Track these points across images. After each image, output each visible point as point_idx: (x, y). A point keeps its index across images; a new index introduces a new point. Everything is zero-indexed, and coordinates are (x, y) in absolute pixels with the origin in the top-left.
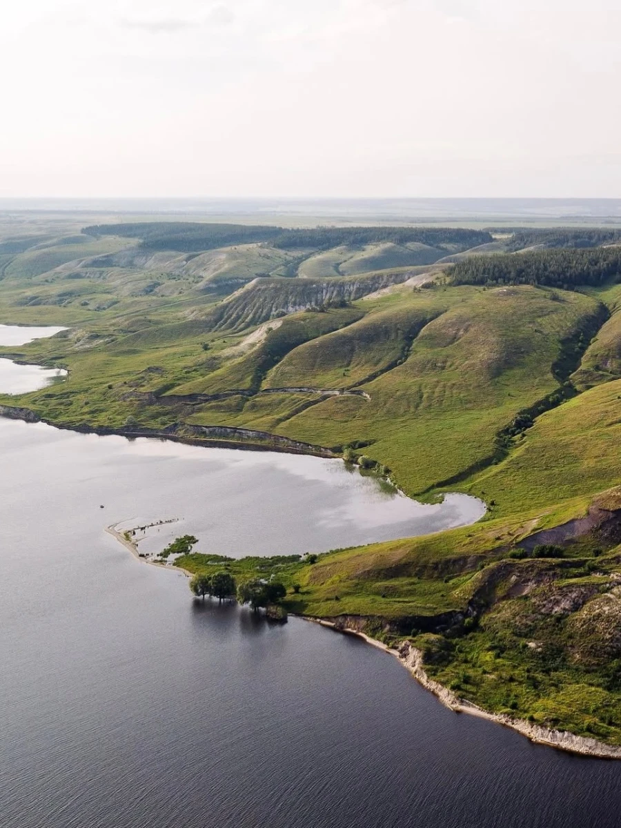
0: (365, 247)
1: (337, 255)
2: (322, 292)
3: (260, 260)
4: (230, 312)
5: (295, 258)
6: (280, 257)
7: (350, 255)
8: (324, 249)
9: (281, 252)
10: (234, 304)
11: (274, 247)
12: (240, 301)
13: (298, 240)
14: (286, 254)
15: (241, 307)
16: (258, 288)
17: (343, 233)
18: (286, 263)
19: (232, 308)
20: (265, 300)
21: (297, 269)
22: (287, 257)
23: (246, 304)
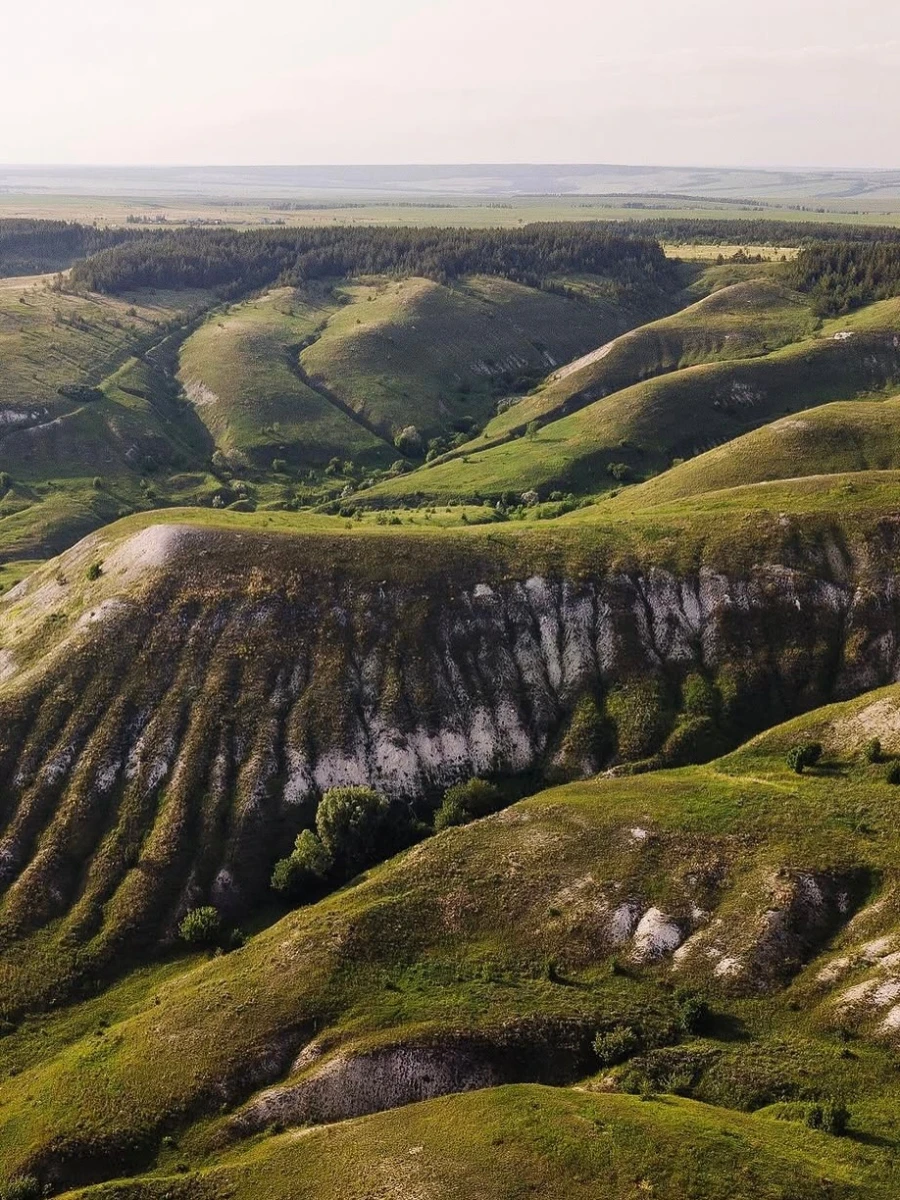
0: (347, 290)
1: (277, 318)
2: (537, 635)
3: (63, 334)
4: (50, 769)
5: (162, 329)
6: (118, 326)
7: (315, 317)
8: (237, 296)
9: (119, 308)
10: (66, 709)
11: (95, 289)
12: (98, 686)
13: (159, 268)
14: (133, 313)
15: (102, 731)
16: (183, 598)
17: (271, 245)
18: (140, 346)
19: (52, 737)
20: (232, 685)
21: (174, 366)
22: (139, 325)
23: (130, 710)
